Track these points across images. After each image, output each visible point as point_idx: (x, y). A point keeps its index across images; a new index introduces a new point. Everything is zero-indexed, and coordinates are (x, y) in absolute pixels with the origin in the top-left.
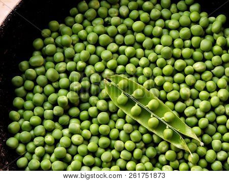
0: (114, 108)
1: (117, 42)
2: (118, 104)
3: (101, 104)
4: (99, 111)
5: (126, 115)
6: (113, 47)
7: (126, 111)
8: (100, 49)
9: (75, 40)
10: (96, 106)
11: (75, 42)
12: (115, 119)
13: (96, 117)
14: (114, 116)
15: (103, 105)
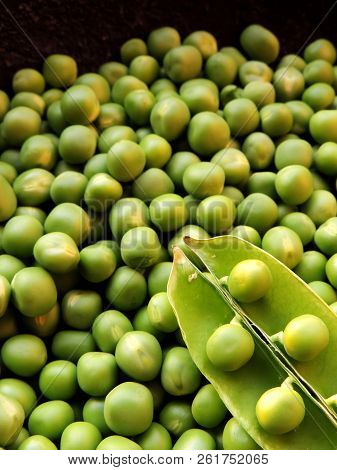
0: (186, 378)
1: (252, 150)
2: (209, 364)
3: (135, 345)
4: (120, 376)
5: (228, 416)
6: (234, 160)
7: (236, 400)
8: (184, 159)
9: (108, 116)
10: (113, 352)
11: (109, 121)
12: (176, 425)
13: (101, 397)
14: (176, 413)
15: (140, 353)
